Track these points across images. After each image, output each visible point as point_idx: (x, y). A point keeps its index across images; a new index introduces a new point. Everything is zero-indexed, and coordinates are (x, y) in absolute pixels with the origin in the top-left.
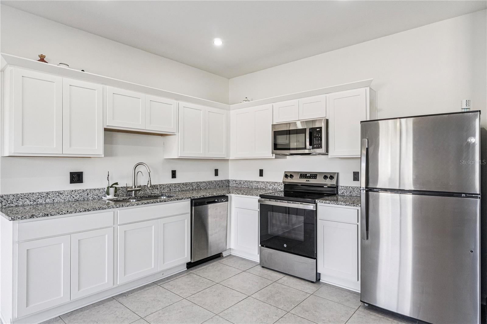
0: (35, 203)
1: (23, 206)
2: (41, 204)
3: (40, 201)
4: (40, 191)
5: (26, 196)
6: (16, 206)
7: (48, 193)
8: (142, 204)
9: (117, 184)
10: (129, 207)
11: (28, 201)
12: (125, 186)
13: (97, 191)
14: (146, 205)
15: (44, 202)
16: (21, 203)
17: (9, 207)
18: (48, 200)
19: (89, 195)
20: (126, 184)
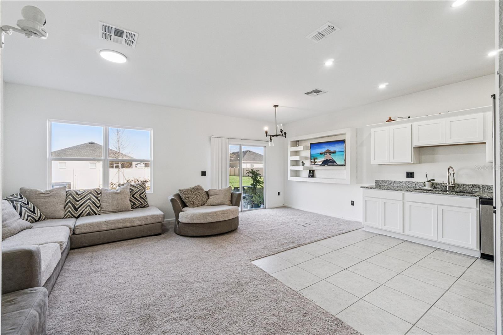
0: (389, 185)
1: (385, 186)
2: (392, 186)
3: (391, 185)
4: (391, 180)
5: (386, 182)
6: (382, 185)
7: (395, 182)
8: (422, 192)
9: (434, 180)
10: (412, 192)
11: (386, 184)
12: (442, 182)
13: (422, 183)
14: (425, 193)
15: (393, 186)
16: (384, 185)
17: (380, 185)
18: (395, 185)
19: (417, 185)
20: (443, 181)
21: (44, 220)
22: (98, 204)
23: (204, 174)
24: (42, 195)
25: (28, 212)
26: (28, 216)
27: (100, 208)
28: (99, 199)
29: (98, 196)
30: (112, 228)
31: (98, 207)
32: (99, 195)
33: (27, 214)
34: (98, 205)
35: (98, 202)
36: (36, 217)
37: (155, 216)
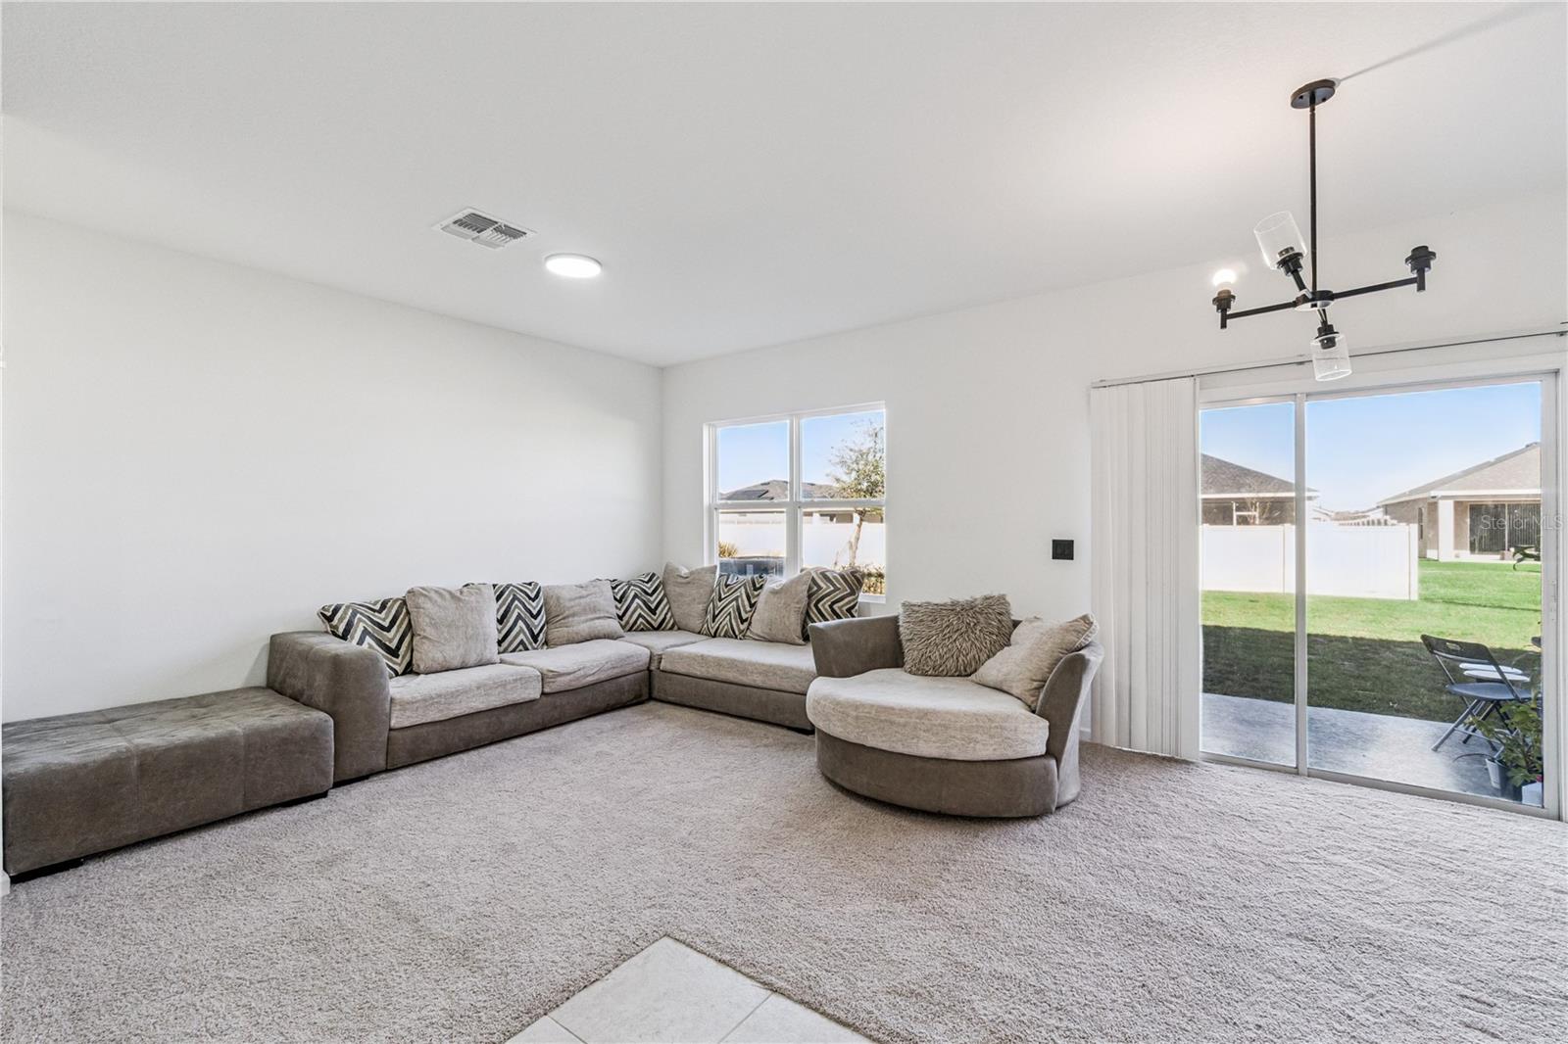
21: (671, 629)
22: (746, 612)
23: (1063, 550)
24: (680, 580)
25: (642, 609)
26: (640, 616)
27: (746, 624)
28: (753, 602)
29: (753, 594)
30: (709, 676)
31: (743, 621)
32: (756, 593)
33: (639, 611)
34: (744, 616)
35: (748, 609)
36: (656, 620)
37: (794, 673)
